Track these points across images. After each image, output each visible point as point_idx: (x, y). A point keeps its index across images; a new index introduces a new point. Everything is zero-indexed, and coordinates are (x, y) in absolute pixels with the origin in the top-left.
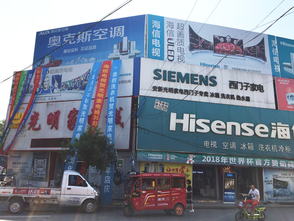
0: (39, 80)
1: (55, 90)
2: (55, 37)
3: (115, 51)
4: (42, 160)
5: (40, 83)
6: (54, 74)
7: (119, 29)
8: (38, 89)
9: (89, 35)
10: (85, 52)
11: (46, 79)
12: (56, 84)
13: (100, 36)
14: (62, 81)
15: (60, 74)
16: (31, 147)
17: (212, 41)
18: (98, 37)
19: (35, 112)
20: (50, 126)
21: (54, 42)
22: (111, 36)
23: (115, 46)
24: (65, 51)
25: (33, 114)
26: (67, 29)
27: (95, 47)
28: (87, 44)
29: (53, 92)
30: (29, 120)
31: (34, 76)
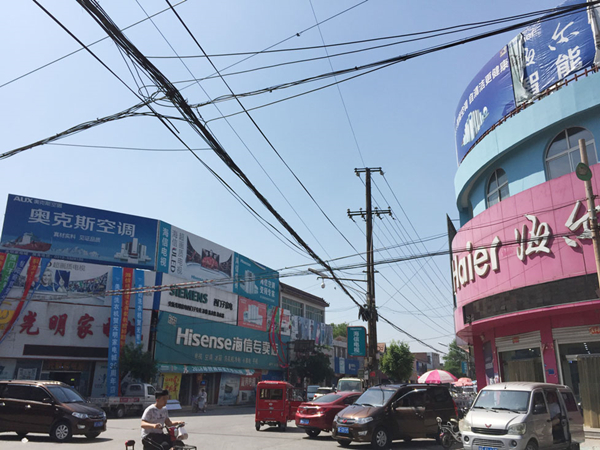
0: (35, 272)
1: (60, 289)
2: (40, 210)
3: (123, 251)
4: (31, 370)
5: (37, 275)
6: (59, 269)
7: (129, 227)
8: (33, 283)
9: (92, 223)
10: (85, 242)
11: (47, 273)
12: (62, 282)
13: (106, 228)
14: (71, 279)
15: (67, 270)
16: (24, 354)
17: (201, 254)
18: (103, 229)
19: (30, 312)
20: (54, 331)
21: (39, 217)
22: (119, 232)
23: (123, 246)
24: (56, 234)
25: (27, 314)
26: (60, 206)
27: (98, 239)
28: (88, 233)
29: (56, 290)
30: (20, 321)
31: (28, 264)
